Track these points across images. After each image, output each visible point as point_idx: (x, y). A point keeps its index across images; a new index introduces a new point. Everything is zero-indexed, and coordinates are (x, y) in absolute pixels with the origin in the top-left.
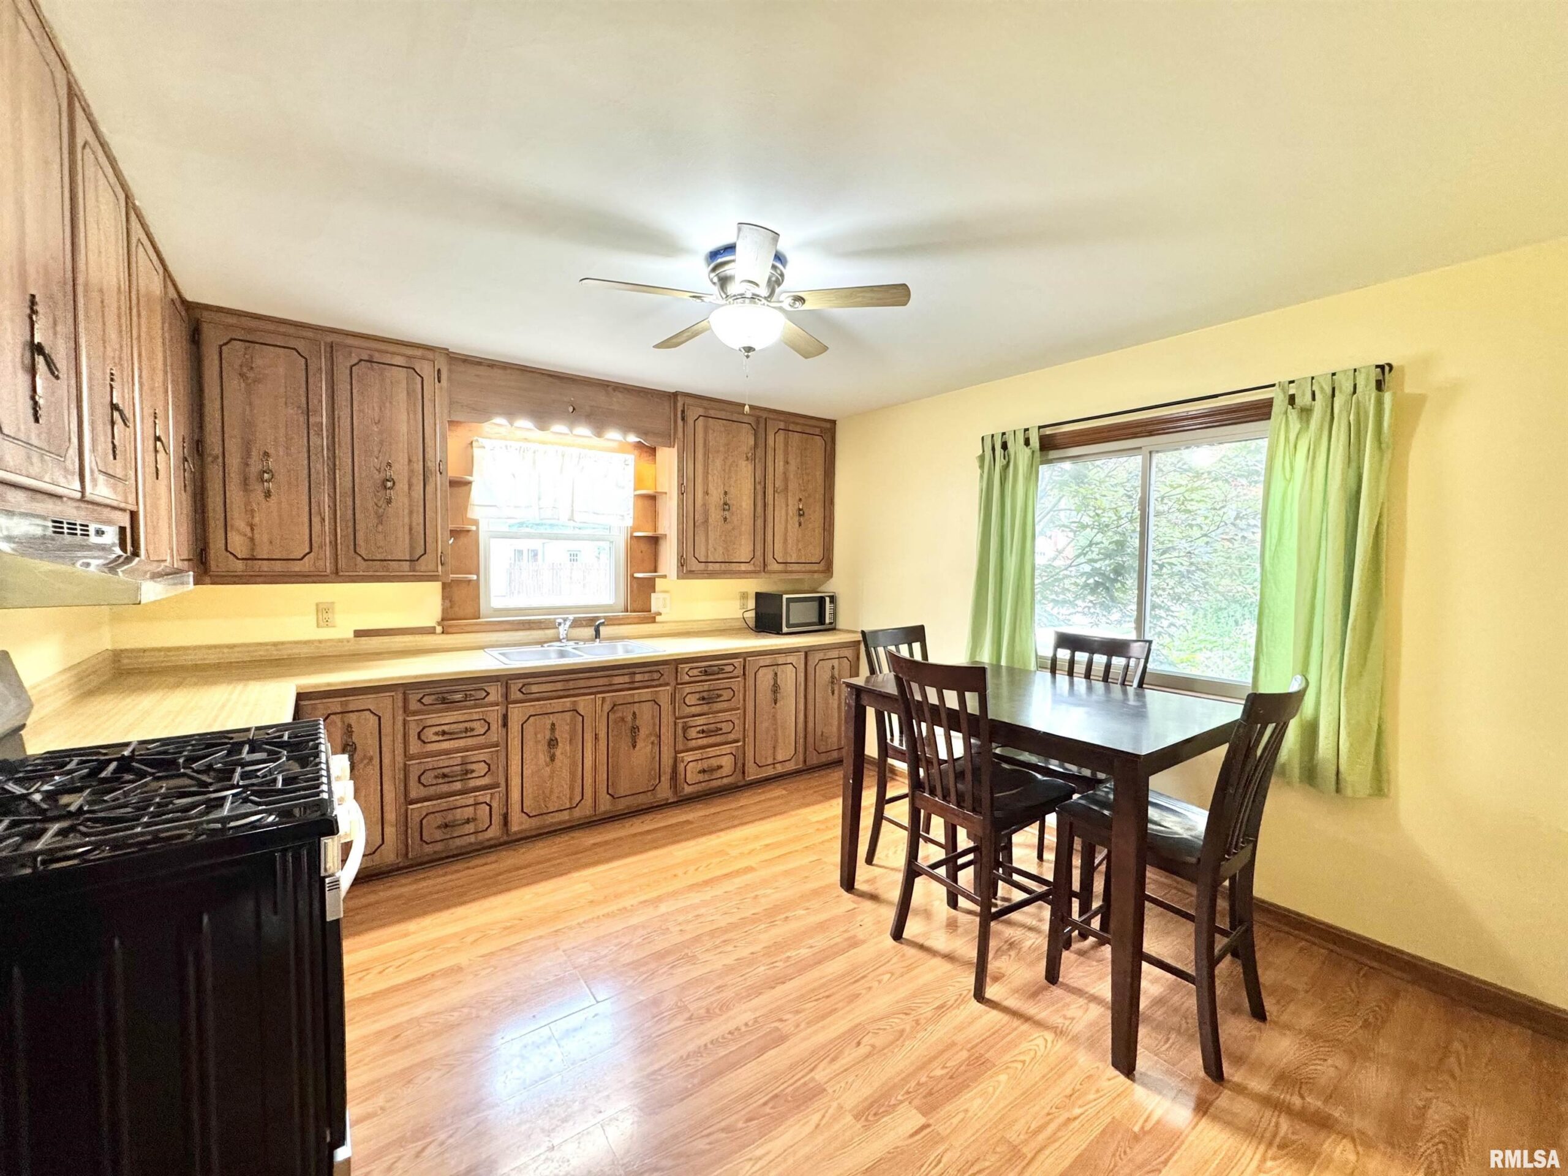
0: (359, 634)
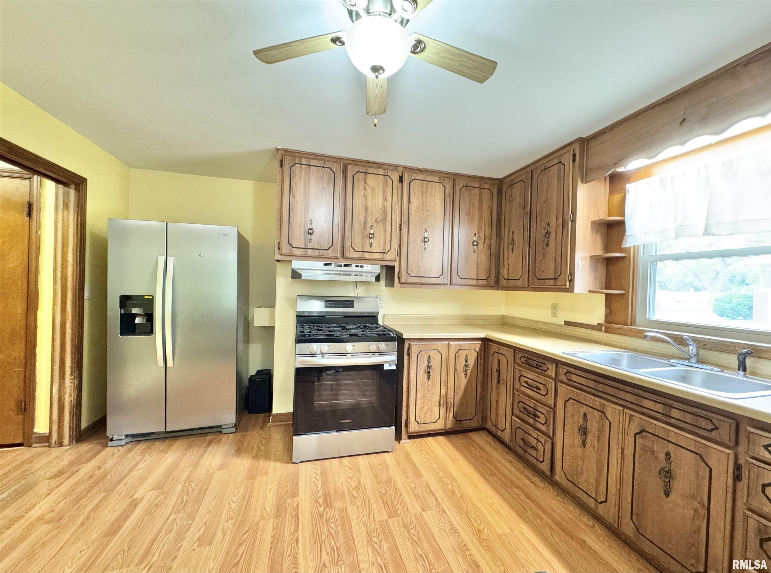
0: (567, 323)
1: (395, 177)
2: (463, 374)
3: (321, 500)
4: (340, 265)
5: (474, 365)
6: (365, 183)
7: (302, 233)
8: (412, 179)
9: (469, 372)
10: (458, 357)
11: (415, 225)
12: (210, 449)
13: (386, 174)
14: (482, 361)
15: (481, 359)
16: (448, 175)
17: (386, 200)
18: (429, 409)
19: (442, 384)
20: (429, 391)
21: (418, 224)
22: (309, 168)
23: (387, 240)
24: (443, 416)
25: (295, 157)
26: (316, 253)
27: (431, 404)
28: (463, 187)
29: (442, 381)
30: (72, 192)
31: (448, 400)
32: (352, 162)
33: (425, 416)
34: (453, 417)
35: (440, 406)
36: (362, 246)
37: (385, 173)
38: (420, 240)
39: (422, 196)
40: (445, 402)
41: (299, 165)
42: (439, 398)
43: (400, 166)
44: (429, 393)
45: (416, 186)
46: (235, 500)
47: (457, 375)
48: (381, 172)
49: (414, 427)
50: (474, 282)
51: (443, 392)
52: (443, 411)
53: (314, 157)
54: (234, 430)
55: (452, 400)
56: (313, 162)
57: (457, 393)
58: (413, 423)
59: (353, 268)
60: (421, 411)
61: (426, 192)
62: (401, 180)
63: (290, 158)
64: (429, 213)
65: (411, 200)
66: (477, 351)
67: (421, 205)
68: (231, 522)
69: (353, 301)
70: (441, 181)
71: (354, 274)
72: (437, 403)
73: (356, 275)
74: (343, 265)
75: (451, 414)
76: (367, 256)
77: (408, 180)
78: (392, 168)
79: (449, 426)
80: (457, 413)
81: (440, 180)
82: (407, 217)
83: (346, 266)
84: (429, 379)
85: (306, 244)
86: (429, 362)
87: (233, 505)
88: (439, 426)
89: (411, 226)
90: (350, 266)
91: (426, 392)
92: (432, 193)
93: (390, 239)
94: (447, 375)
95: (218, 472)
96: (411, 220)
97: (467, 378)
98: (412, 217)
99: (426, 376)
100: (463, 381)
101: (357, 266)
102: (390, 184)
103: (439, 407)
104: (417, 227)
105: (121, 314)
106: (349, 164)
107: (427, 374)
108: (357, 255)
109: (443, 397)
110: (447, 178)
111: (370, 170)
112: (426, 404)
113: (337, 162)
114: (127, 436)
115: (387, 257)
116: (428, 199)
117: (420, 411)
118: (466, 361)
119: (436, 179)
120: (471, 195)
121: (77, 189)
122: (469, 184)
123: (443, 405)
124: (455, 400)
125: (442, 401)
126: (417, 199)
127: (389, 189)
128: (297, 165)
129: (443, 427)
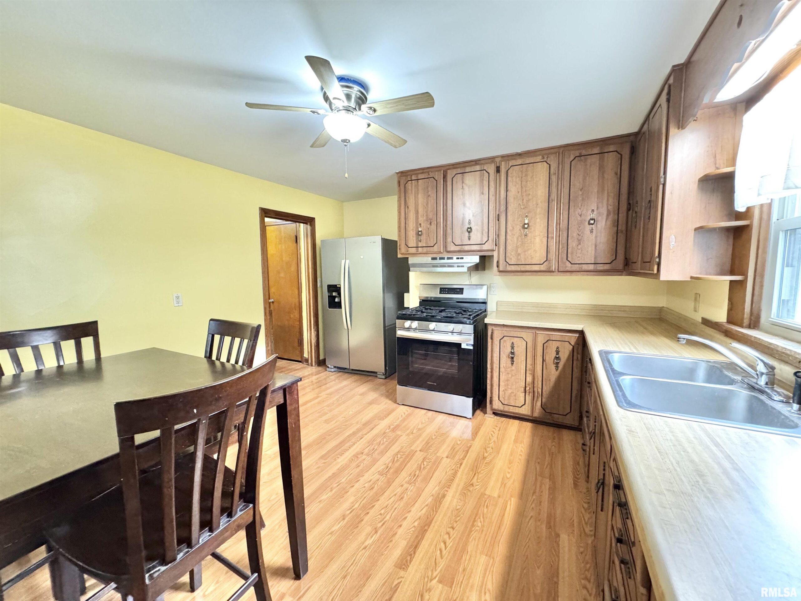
0: (704, 322)
1: (491, 169)
2: (553, 367)
3: (392, 427)
4: (443, 259)
5: (568, 359)
6: (463, 182)
7: (415, 236)
8: (510, 167)
9: (561, 366)
10: (547, 347)
11: (513, 212)
12: (365, 384)
13: (483, 169)
14: (579, 357)
15: (578, 353)
16: (556, 150)
17: (483, 194)
18: (513, 393)
19: (528, 372)
20: (512, 376)
21: (517, 212)
22: (418, 181)
23: (484, 232)
24: (529, 403)
25: (407, 176)
26: (425, 250)
27: (516, 388)
28: (575, 158)
29: (527, 369)
30: (309, 227)
31: (536, 389)
32: (452, 167)
33: (509, 399)
34: (541, 407)
35: (525, 392)
36: (461, 240)
37: (481, 168)
38: (518, 227)
39: (522, 182)
40: (531, 390)
41: (410, 182)
42: (524, 385)
43: (497, 157)
44: (513, 378)
45: (514, 172)
46: (353, 411)
47: (546, 366)
48: (478, 168)
49: (497, 405)
50: (591, 267)
51: (529, 379)
52: (529, 398)
53: (421, 171)
54: (384, 377)
55: (540, 390)
56: (420, 176)
57: (546, 385)
58: (497, 402)
59: (455, 260)
60: (505, 393)
61: (526, 175)
62: (498, 170)
63: (404, 178)
64: (530, 197)
65: (509, 188)
66: (573, 344)
67: (520, 191)
68: (344, 419)
69: (463, 289)
70: (545, 160)
71: (456, 265)
72: (523, 389)
73: (458, 266)
74: (446, 258)
75: (539, 404)
76: (467, 248)
77: (506, 168)
78: (490, 161)
79: (536, 414)
80: (545, 404)
81: (543, 158)
82: (505, 206)
83: (448, 258)
84: (512, 364)
85: (417, 244)
86: (513, 348)
87: (351, 412)
88: (525, 411)
89: (509, 214)
90: (451, 258)
91: (510, 376)
92: (533, 176)
93: (487, 231)
94: (534, 364)
95: (359, 397)
96: (510, 208)
97: (559, 370)
98: (510, 205)
99: (509, 361)
100: (553, 374)
101: (458, 258)
102: (486, 178)
103: (524, 394)
104: (516, 214)
105: (328, 296)
106: (448, 169)
107: (510, 360)
108: (457, 248)
109: (529, 385)
110: (552, 153)
111: (468, 170)
112: (510, 387)
113: (438, 171)
114: (335, 367)
115: (485, 247)
116: (528, 182)
117: (503, 393)
118: (558, 352)
119: (539, 158)
120: (586, 165)
121: (311, 225)
122: (584, 152)
123: (529, 392)
124: (544, 391)
125: (527, 389)
126: (515, 186)
127: (486, 183)
128: (409, 182)
129: (529, 414)
